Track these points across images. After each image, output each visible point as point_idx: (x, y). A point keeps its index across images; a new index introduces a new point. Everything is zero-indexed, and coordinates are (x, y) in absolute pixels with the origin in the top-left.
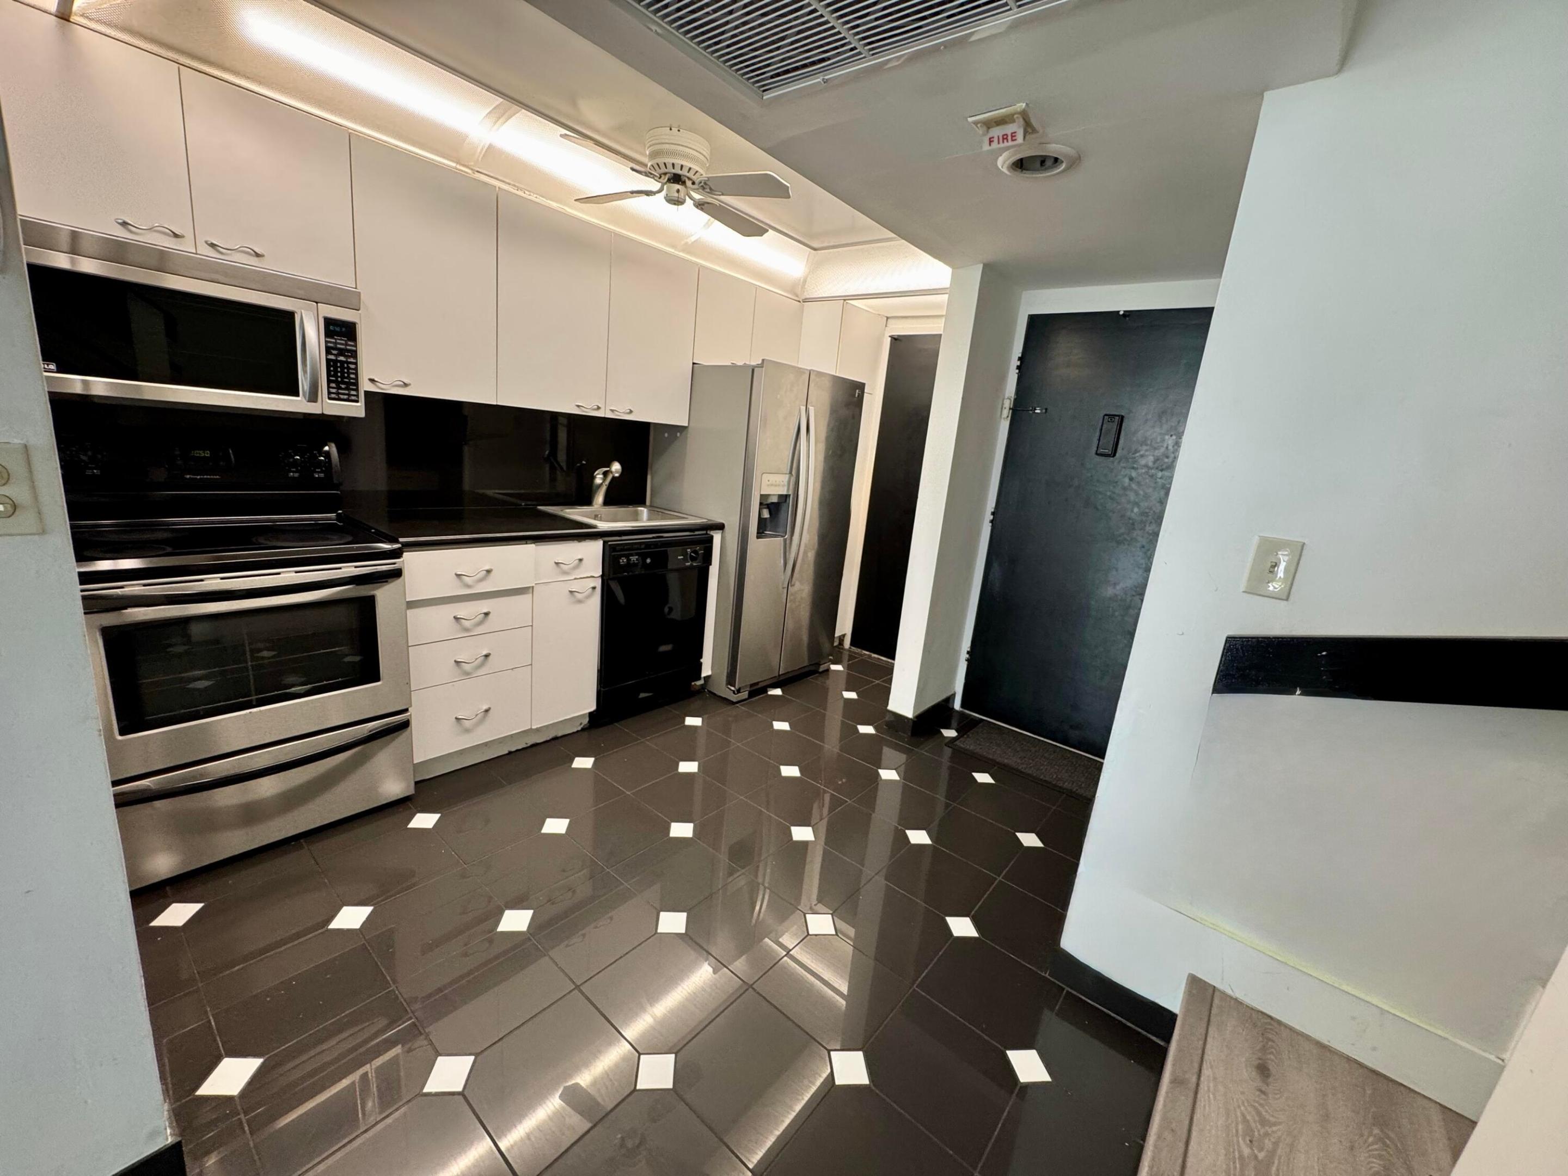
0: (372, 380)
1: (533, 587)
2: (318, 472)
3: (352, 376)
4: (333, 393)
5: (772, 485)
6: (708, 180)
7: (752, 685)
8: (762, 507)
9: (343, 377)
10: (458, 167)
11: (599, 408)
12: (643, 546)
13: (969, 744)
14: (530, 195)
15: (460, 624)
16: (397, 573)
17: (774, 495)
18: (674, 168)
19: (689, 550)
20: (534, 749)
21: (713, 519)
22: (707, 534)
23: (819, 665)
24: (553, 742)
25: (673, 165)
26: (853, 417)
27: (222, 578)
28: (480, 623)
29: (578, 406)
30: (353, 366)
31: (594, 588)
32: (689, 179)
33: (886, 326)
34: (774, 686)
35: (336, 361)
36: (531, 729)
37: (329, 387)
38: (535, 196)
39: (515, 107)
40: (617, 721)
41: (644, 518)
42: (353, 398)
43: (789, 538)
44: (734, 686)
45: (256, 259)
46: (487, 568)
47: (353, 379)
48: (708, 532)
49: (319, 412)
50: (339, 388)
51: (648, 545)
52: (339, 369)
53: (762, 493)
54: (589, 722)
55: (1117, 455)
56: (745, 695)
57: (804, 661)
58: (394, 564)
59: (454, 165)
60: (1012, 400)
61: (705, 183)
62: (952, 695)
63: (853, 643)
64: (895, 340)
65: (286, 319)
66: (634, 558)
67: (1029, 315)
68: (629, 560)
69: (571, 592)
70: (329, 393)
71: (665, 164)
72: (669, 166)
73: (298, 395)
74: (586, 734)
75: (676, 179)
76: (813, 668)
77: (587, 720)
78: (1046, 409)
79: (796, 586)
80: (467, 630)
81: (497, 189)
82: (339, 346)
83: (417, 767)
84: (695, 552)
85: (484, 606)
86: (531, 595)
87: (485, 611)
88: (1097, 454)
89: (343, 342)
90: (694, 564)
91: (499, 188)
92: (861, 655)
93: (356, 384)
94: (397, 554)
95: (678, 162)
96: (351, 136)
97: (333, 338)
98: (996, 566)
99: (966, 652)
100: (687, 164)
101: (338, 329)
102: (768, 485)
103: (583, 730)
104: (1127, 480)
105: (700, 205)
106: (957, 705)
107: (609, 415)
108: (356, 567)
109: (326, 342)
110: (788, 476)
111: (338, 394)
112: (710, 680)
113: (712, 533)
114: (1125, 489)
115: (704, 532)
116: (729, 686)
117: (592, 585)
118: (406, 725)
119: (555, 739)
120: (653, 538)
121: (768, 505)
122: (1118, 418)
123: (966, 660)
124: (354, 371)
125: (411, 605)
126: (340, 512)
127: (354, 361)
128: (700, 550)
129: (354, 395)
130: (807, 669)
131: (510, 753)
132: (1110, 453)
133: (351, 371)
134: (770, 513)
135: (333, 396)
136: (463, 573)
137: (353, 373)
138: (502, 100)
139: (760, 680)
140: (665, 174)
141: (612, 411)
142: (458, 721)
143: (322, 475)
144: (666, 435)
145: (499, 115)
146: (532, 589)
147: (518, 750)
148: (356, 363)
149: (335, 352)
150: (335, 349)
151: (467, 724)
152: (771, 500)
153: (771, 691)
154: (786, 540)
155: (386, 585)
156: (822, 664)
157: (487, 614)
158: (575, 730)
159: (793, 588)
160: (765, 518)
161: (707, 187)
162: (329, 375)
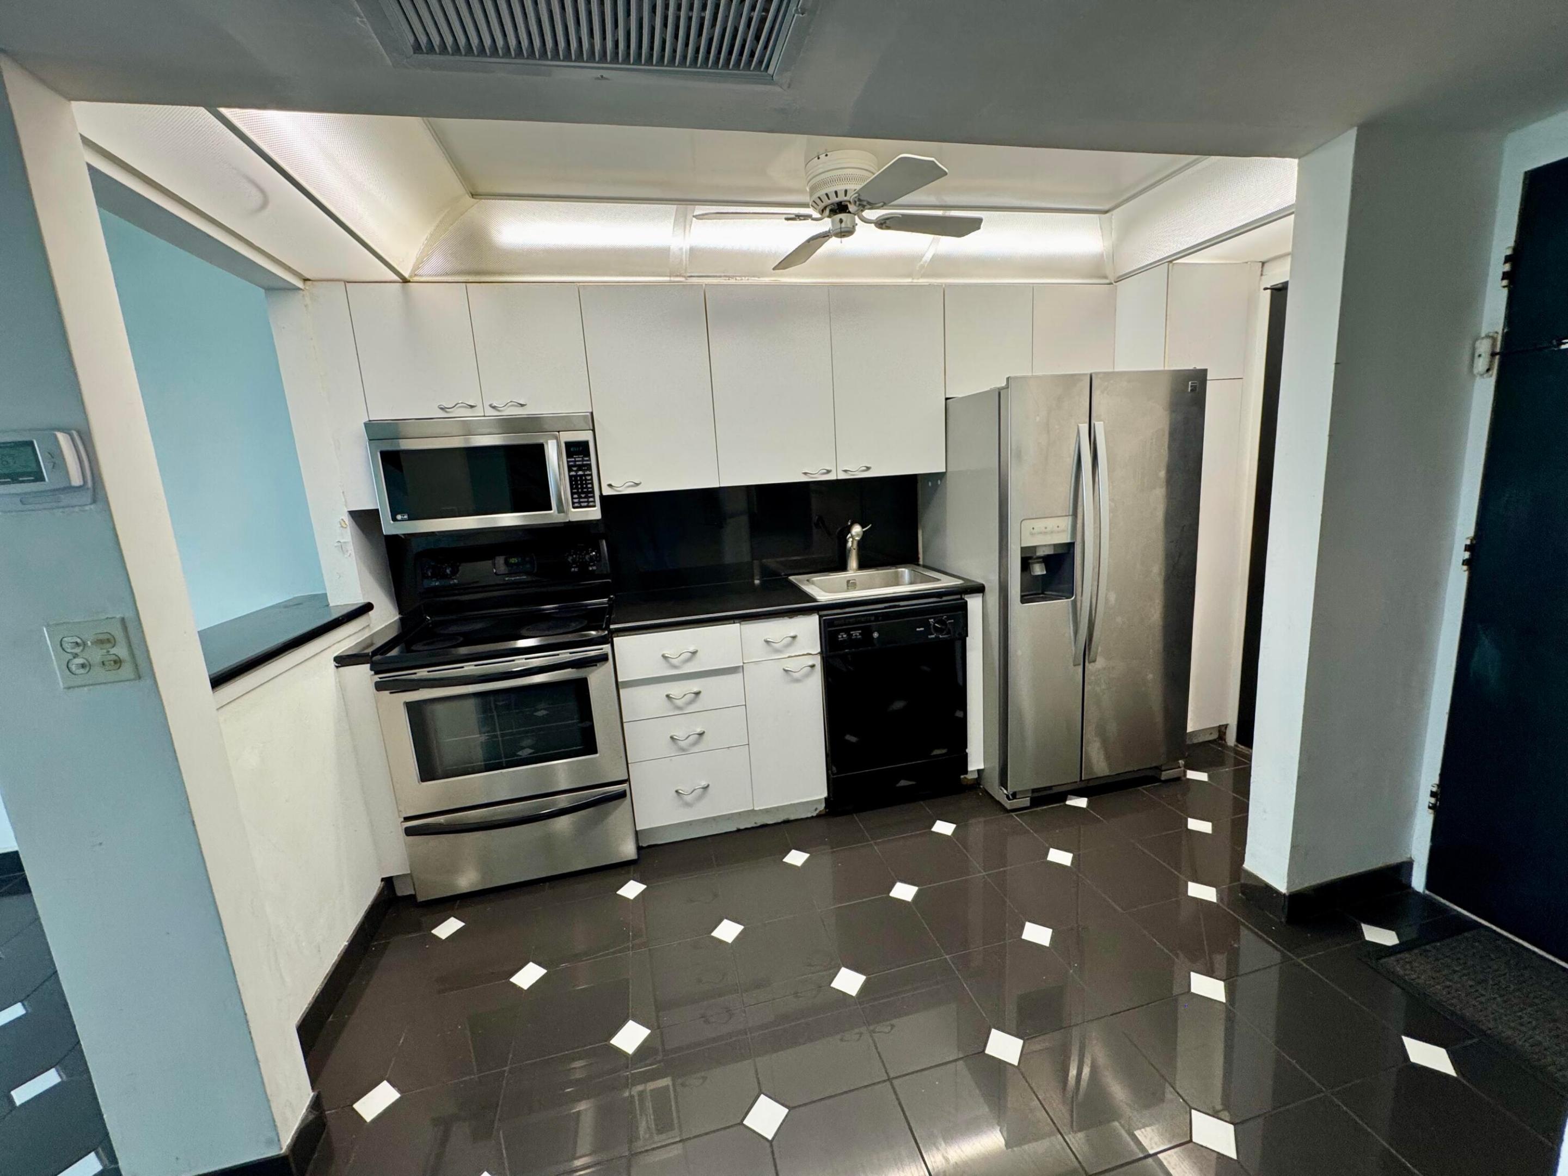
0: (610, 485)
1: (742, 666)
2: (592, 566)
3: (590, 486)
4: (577, 503)
5: (1039, 533)
6: (859, 195)
7: (1034, 791)
8: (1027, 562)
9: (582, 488)
10: (673, 279)
11: (828, 472)
12: (873, 618)
13: (1419, 972)
14: (742, 280)
15: (672, 702)
16: (602, 659)
17: (1046, 545)
18: (829, 199)
19: (932, 620)
20: (761, 830)
21: (973, 579)
22: (962, 599)
23: (1164, 768)
24: (782, 825)
25: (827, 195)
26: (1186, 421)
27: (476, 666)
28: (691, 702)
29: (805, 473)
30: (589, 478)
31: (813, 666)
32: (849, 201)
33: (1262, 275)
34: (1079, 793)
35: (576, 476)
36: (753, 811)
37: (573, 498)
38: (747, 278)
39: (690, 207)
40: (856, 813)
41: (905, 582)
42: (591, 504)
43: (1077, 598)
44: (1007, 790)
45: (520, 408)
46: (692, 649)
47: (590, 488)
48: (963, 596)
49: (568, 520)
50: (580, 497)
51: (878, 617)
52: (579, 482)
53: (1023, 545)
54: (826, 808)
56: (1026, 802)
58: (602, 649)
59: (667, 279)
60: (1499, 338)
61: (860, 200)
62: (1406, 862)
65: (537, 452)
66: (856, 634)
67: (1526, 171)
68: (850, 635)
69: (786, 671)
70: (573, 503)
71: (819, 198)
72: (825, 198)
73: (551, 509)
75: (841, 208)
76: (1150, 773)
77: (823, 805)
79: (1097, 663)
80: (679, 708)
81: (704, 286)
82: (577, 463)
83: (639, 833)
84: (943, 622)
85: (694, 685)
86: (742, 674)
87: (695, 690)
89: (581, 459)
90: (943, 637)
91: (704, 283)
93: (593, 492)
94: (608, 640)
95: (830, 190)
96: (580, 288)
97: (573, 458)
99: (1429, 793)
100: (840, 188)
101: (576, 450)
102: (1034, 534)
103: (819, 816)
105: (885, 225)
106: (1418, 881)
107: (842, 476)
108: (571, 653)
109: (568, 462)
110: (1070, 518)
111: (579, 502)
112: (985, 773)
113: (968, 597)
115: (958, 596)
116: (1003, 788)
117: (811, 663)
118: (627, 794)
119: (786, 822)
120: (886, 608)
121: (1039, 558)
123: (1430, 807)
124: (590, 482)
125: (621, 685)
126: (612, 596)
127: (590, 473)
128: (948, 618)
129: (592, 502)
130: (1140, 775)
131: (739, 830)
133: (588, 482)
134: (1048, 568)
135: (576, 505)
136: (669, 655)
137: (589, 484)
138: (675, 206)
139: (1052, 784)
140: (825, 208)
141: (846, 471)
142: (679, 795)
143: (595, 568)
144: (930, 484)
145: (682, 221)
146: (741, 670)
147: (746, 829)
148: (591, 475)
149: (575, 469)
150: (575, 466)
151: (688, 798)
152: (1040, 553)
153: (1071, 799)
154: (1074, 604)
155: (596, 669)
156: (1165, 770)
157: (697, 694)
158: (809, 815)
159: (1093, 664)
160: (1039, 575)
161: (865, 203)
162: (572, 488)
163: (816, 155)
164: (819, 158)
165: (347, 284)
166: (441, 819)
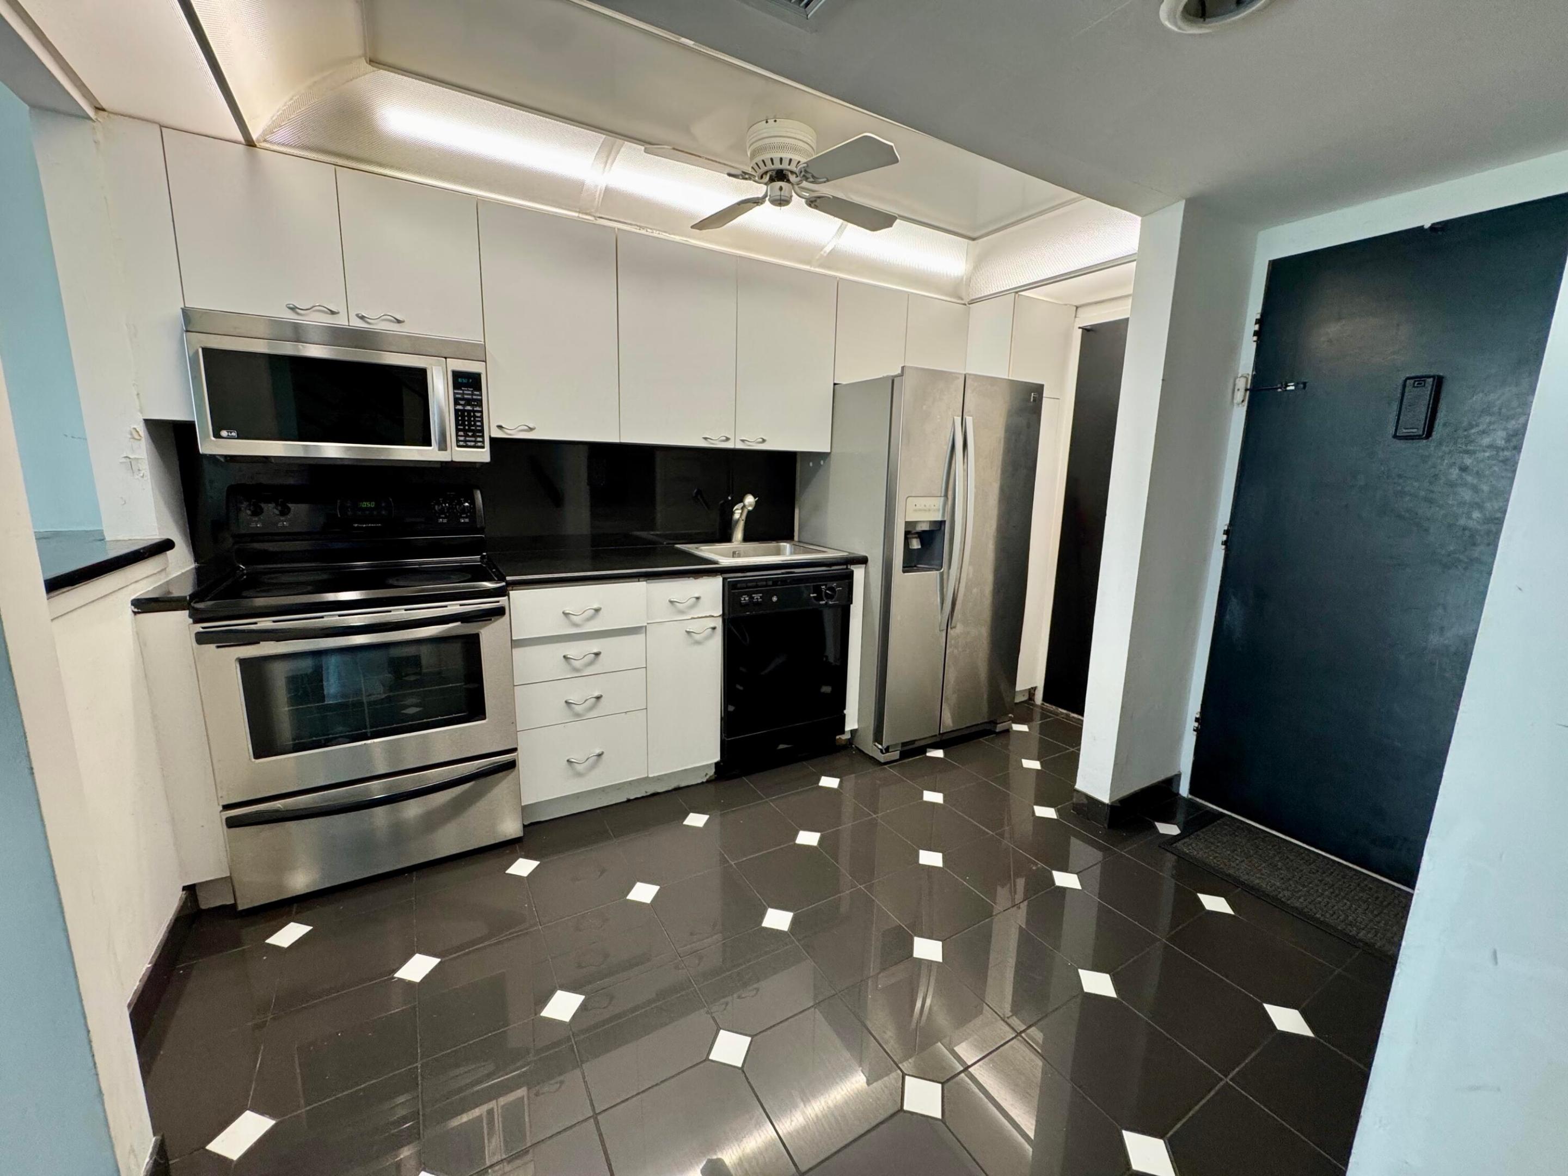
0: (500, 427)
1: (646, 626)
2: (464, 518)
3: (479, 424)
4: (462, 441)
5: (920, 510)
6: (808, 166)
7: (904, 744)
8: (908, 536)
9: (470, 425)
10: (581, 215)
11: (728, 439)
12: (770, 583)
13: (1195, 849)
14: (653, 233)
15: (570, 664)
16: (499, 612)
17: (924, 522)
18: (773, 164)
19: (824, 587)
20: (652, 799)
21: (856, 552)
22: (847, 568)
23: (994, 723)
24: (674, 792)
25: (772, 160)
26: (1029, 426)
27: (340, 616)
28: (591, 663)
29: (706, 439)
30: (478, 414)
31: (714, 628)
32: (792, 172)
33: (1075, 317)
34: (936, 746)
35: (463, 411)
36: (647, 778)
37: (457, 436)
38: (658, 232)
39: (619, 141)
40: (744, 776)
41: (786, 553)
42: (479, 444)
43: (946, 571)
44: (881, 744)
45: (397, 325)
46: (595, 606)
47: (479, 426)
48: (849, 567)
49: (449, 459)
50: (466, 436)
51: (775, 582)
52: (466, 418)
53: (908, 520)
54: (715, 773)
55: (1435, 435)
56: (895, 755)
57: (982, 717)
58: (498, 602)
59: (576, 214)
60: (1250, 378)
61: (806, 171)
62: (1176, 775)
63: (1046, 698)
64: (1088, 331)
65: (418, 378)
66: (757, 597)
67: (1270, 261)
68: (752, 598)
69: (688, 632)
70: (458, 441)
71: (763, 161)
72: (769, 163)
73: (430, 445)
74: (711, 788)
75: (780, 176)
76: (988, 727)
77: (713, 770)
78: (1305, 384)
79: (957, 629)
80: (576, 670)
81: (616, 230)
82: (466, 396)
83: (524, 809)
84: (832, 589)
85: (594, 646)
86: (644, 635)
87: (595, 651)
88: (1395, 436)
89: (470, 392)
90: (830, 603)
91: (618, 229)
92: (1057, 714)
93: (482, 431)
94: (502, 592)
95: (777, 155)
96: (479, 203)
97: (462, 390)
98: (1234, 604)
99: (1194, 719)
100: (787, 156)
101: (465, 381)
102: (915, 510)
103: (708, 781)
104: (1455, 472)
105: (813, 203)
106: (1184, 789)
107: (740, 446)
108: (461, 605)
109: (455, 394)
110: (942, 499)
111: (465, 441)
112: (858, 734)
113: (852, 567)
114: (1452, 485)
115: (845, 567)
116: (876, 744)
117: (712, 625)
118: (512, 765)
119: (677, 789)
120: (783, 574)
121: (917, 533)
122: (1431, 379)
123: (1194, 730)
124: (479, 419)
125: (515, 644)
126: (484, 554)
127: (480, 409)
128: (838, 586)
129: (480, 442)
130: (981, 728)
131: (629, 801)
132: (1421, 433)
133: (477, 419)
134: (922, 543)
135: (461, 443)
136: (571, 612)
137: (479, 421)
138: (604, 136)
139: (916, 738)
140: (766, 173)
141: (743, 441)
142: (571, 766)
143: (467, 520)
144: (811, 464)
145: (607, 154)
146: (644, 629)
147: (636, 799)
148: (481, 412)
149: (462, 402)
150: (463, 399)
151: (580, 768)
152: (920, 528)
153: (930, 752)
154: (942, 575)
155: (490, 623)
156: (1000, 723)
157: (597, 654)
158: (699, 781)
159: (954, 629)
160: (915, 549)
161: (809, 175)
162: (457, 424)
163: (765, 118)
164: (767, 122)
165: (164, 129)
166: (278, 804)
